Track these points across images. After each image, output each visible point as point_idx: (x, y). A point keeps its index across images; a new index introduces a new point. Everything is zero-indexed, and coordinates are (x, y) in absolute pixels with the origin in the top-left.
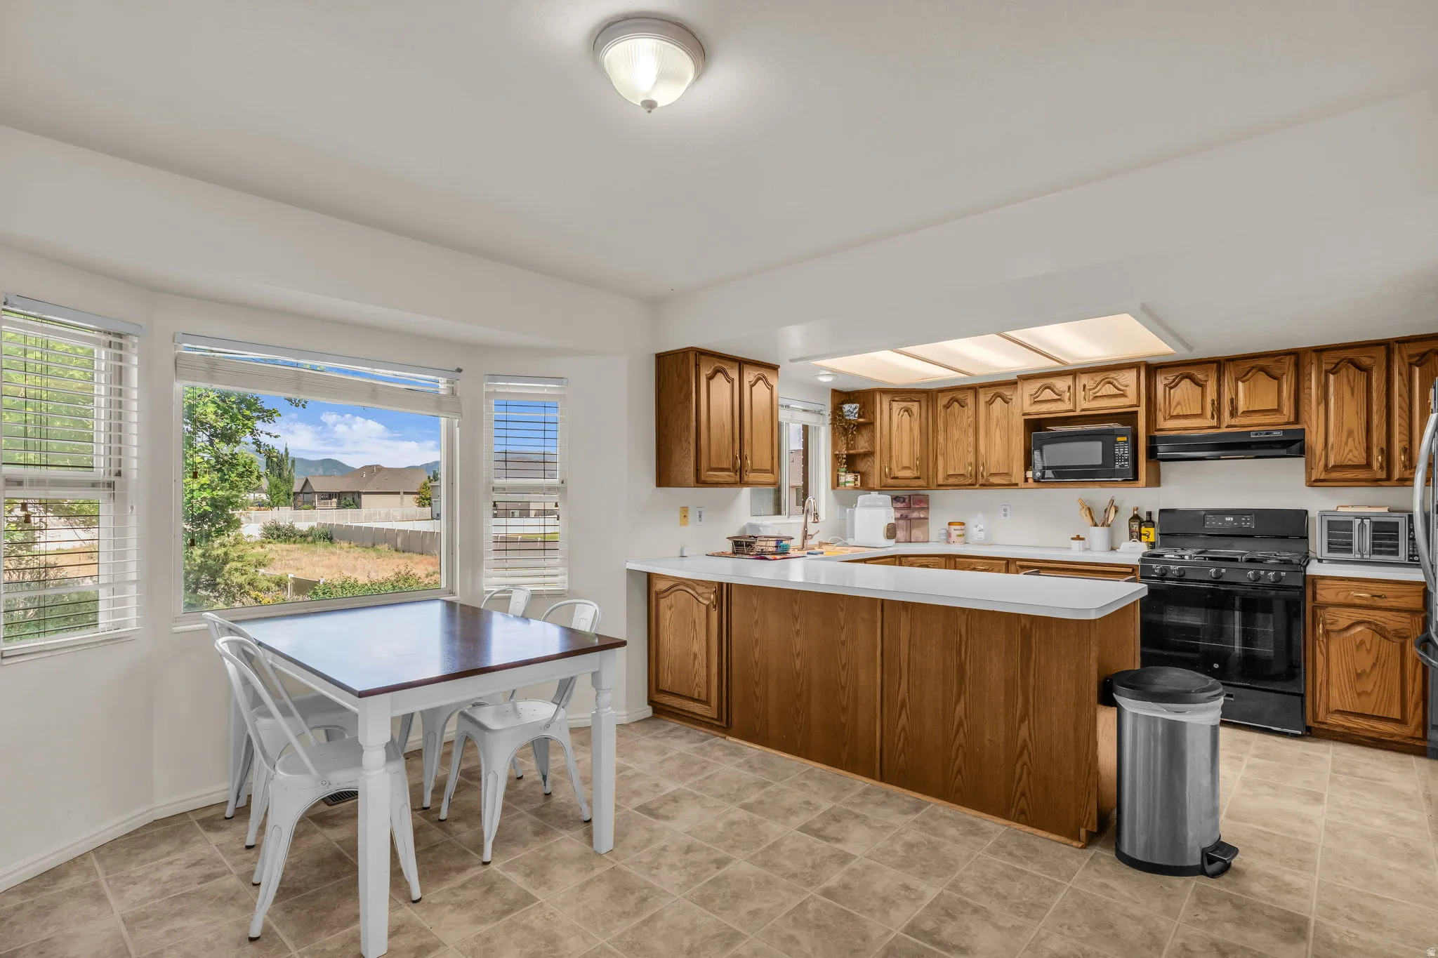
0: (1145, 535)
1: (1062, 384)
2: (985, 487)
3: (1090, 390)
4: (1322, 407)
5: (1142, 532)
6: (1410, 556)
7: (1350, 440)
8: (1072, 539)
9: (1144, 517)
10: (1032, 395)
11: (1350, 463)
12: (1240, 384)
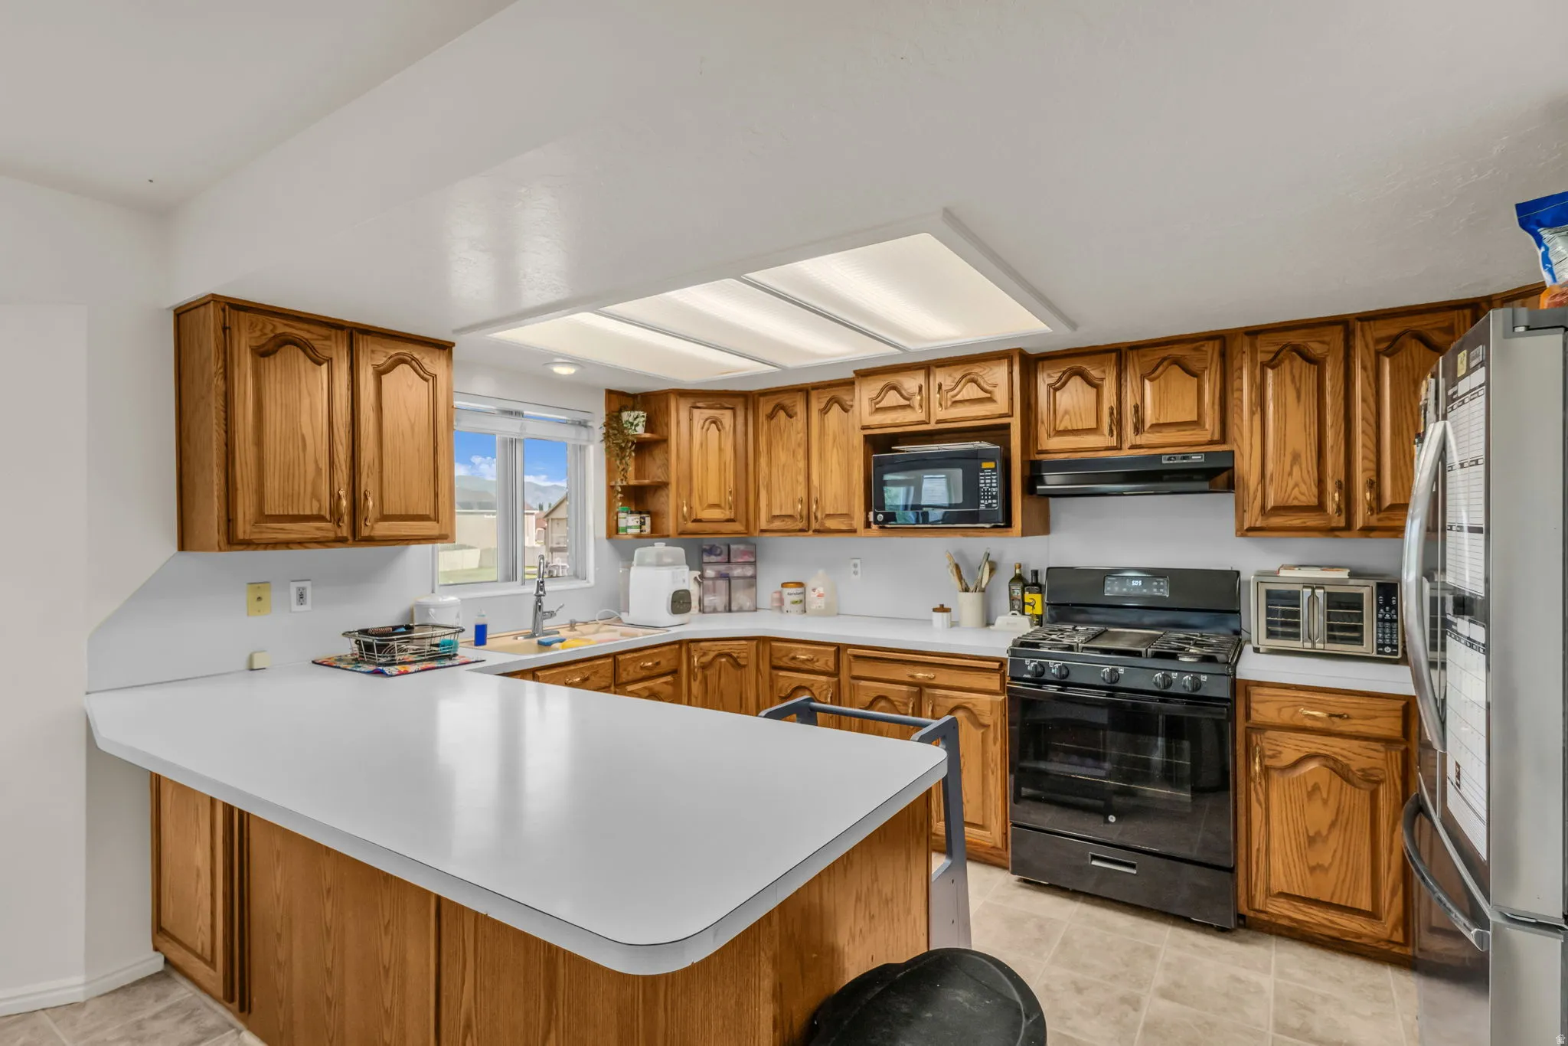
0: (1029, 604)
1: (911, 383)
2: (820, 534)
3: (948, 391)
4: (1257, 418)
5: (1026, 601)
6: (1379, 646)
7: (1296, 469)
8: (935, 610)
9: (1029, 578)
10: (872, 399)
11: (1296, 503)
12: (1147, 383)
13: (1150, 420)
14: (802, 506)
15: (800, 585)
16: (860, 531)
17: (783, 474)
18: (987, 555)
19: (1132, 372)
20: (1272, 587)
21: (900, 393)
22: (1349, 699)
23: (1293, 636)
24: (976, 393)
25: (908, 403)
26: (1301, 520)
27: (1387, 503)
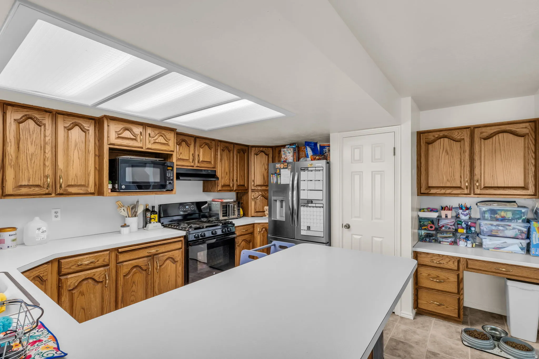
13: (201, 159)
14: (49, 180)
15: (15, 229)
16: (105, 194)
17: (31, 160)
18: (138, 202)
19: (197, 144)
20: (223, 204)
21: (131, 133)
22: (247, 226)
23: (226, 216)
24: (163, 141)
25: (135, 138)
26: (227, 188)
27: (238, 184)
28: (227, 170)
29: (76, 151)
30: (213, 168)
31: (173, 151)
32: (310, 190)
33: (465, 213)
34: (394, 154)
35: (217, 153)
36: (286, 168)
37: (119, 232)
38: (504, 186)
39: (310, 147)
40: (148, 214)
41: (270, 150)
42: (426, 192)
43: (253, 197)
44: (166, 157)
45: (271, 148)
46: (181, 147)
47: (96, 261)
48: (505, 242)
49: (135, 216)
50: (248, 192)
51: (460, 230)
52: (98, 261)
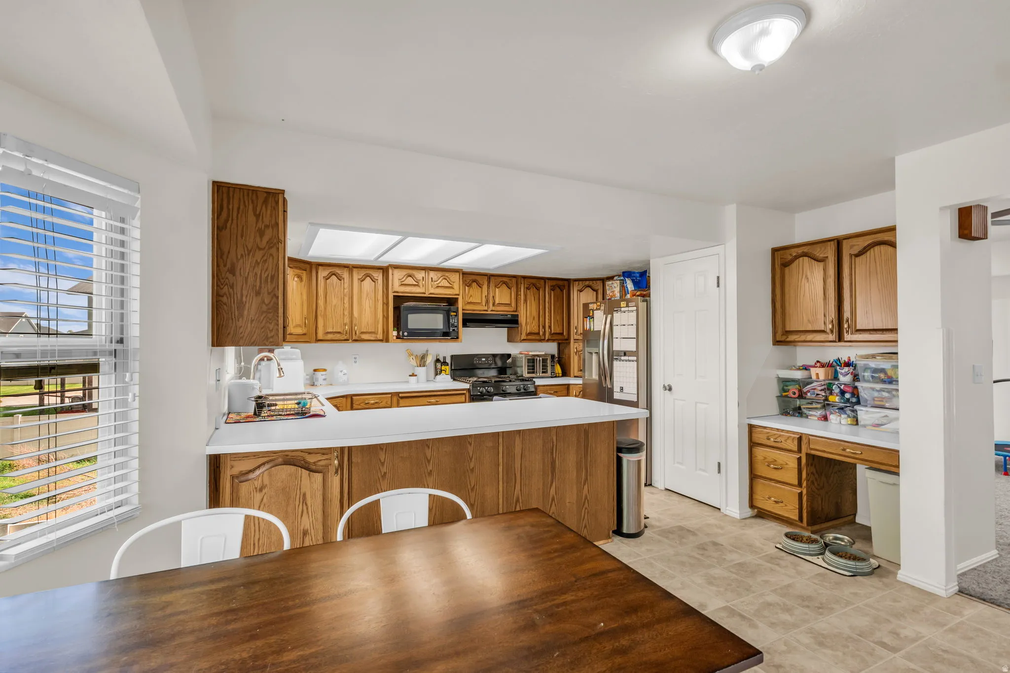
1: (420, 275)
2: (357, 342)
3: (435, 281)
4: (525, 305)
5: (442, 369)
6: (551, 373)
7: (534, 321)
9: (442, 360)
10: (399, 279)
11: (534, 332)
12: (497, 289)
13: (497, 302)
14: (347, 327)
15: (325, 370)
16: (390, 340)
17: (334, 310)
18: (427, 351)
19: (492, 284)
20: (529, 358)
21: (414, 280)
22: (559, 387)
23: (533, 373)
24: (448, 285)
25: (417, 284)
26: (535, 337)
27: (553, 332)
28: (535, 313)
29: (368, 300)
30: (514, 311)
31: (459, 295)
32: (623, 338)
33: (843, 371)
34: (718, 286)
35: (519, 293)
36: (599, 309)
37: (407, 382)
38: (881, 328)
39: (632, 280)
40: (439, 365)
41: (600, 283)
42: (783, 338)
43: (575, 350)
44: (451, 302)
45: (601, 281)
46: (471, 289)
47: (380, 402)
48: (886, 416)
49: (424, 366)
50: (570, 342)
51: (831, 398)
52: (382, 402)
